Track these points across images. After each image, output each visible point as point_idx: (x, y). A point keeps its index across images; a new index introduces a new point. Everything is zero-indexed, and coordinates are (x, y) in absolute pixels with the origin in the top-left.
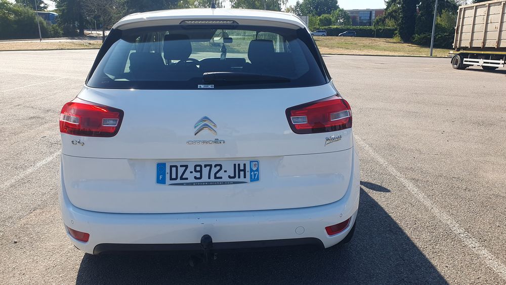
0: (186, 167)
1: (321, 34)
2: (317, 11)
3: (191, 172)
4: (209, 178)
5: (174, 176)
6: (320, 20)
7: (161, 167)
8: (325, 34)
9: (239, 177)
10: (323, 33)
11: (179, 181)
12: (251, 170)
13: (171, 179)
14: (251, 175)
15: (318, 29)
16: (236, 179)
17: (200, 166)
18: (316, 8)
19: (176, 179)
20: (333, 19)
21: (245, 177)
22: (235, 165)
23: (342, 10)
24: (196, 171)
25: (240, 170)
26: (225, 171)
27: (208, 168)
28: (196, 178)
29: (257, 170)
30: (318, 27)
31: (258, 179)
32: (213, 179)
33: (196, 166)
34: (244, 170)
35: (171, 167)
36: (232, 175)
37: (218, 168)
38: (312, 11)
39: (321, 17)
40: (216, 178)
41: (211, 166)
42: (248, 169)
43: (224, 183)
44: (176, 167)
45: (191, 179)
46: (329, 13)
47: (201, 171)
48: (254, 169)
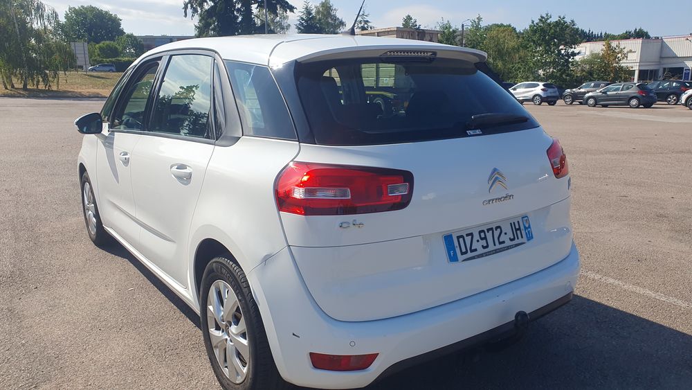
0: (471, 234)
1: (108, 69)
2: (91, 35)
3: (478, 241)
4: (495, 245)
5: (464, 250)
6: (101, 48)
7: (448, 239)
8: (114, 69)
9: (518, 238)
10: (110, 68)
11: (470, 255)
12: (526, 228)
13: (462, 253)
14: (526, 234)
15: (100, 62)
16: (516, 241)
17: (483, 231)
18: (89, 31)
19: (466, 252)
20: (120, 48)
21: (522, 237)
22: (511, 224)
23: (131, 36)
24: (482, 239)
25: (517, 230)
26: (506, 234)
27: (491, 232)
28: (484, 247)
29: (529, 227)
30: (99, 59)
31: (532, 237)
32: (498, 246)
33: (480, 232)
34: (519, 229)
35: (458, 238)
36: (512, 237)
37: (499, 230)
38: (83, 36)
39: (101, 44)
40: (500, 243)
41: (492, 229)
42: (522, 227)
43: (508, 248)
44: (462, 236)
45: (481, 251)
46: (112, 39)
47: (485, 238)
48: (527, 226)
